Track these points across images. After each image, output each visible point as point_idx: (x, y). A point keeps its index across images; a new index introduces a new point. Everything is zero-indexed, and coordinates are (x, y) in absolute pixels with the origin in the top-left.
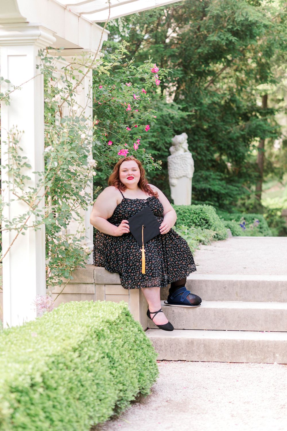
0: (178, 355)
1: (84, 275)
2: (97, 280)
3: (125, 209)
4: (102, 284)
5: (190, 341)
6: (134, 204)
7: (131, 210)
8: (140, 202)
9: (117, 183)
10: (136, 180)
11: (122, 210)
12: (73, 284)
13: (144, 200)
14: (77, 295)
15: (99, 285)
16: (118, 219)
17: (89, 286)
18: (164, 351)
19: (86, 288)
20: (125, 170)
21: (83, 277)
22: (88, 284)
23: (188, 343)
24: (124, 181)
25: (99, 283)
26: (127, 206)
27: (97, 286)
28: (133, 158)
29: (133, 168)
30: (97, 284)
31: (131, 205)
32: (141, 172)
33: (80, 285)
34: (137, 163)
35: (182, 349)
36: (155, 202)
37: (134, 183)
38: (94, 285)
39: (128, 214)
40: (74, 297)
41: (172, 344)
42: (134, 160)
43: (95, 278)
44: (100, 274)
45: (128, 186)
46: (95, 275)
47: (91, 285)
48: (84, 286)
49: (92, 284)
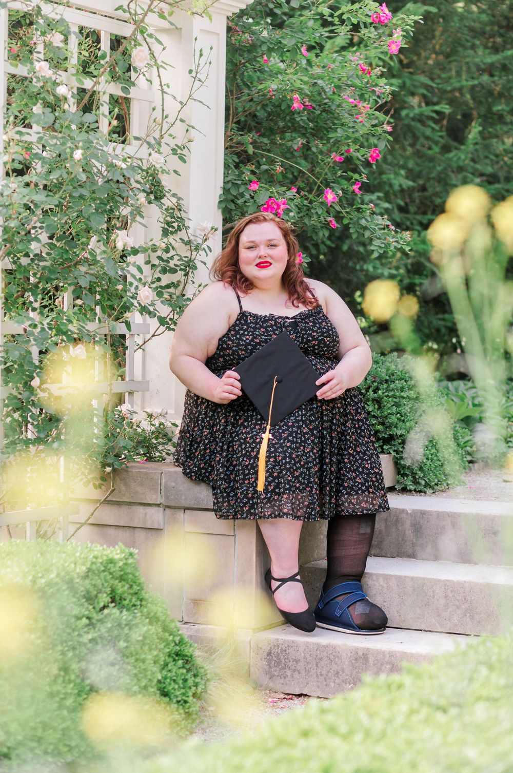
0: (332, 684)
1: (142, 484)
2: (167, 497)
3: (240, 339)
4: (179, 508)
5: (360, 654)
6: (262, 327)
7: (252, 340)
8: (276, 322)
9: (229, 274)
10: (277, 269)
11: (233, 341)
12: (119, 504)
13: (287, 318)
14: (128, 530)
15: (172, 511)
16: (225, 361)
17: (152, 511)
18: (303, 674)
19: (146, 514)
20: (251, 245)
21: (139, 489)
22: (149, 505)
23: (356, 659)
24: (250, 270)
25: (172, 504)
26: (245, 331)
27: (168, 510)
28: (272, 216)
29: (270, 240)
30: (169, 507)
31: (255, 328)
32: (289, 250)
33: (134, 508)
34: (280, 228)
35: (343, 671)
36: (313, 322)
37: (273, 276)
38: (161, 509)
39: (246, 350)
40: (120, 533)
41: (321, 659)
42: (272, 220)
43: (162, 491)
44: (173, 484)
45: (256, 282)
46: (163, 484)
47: (157, 508)
48: (141, 510)
49: (158, 505)
